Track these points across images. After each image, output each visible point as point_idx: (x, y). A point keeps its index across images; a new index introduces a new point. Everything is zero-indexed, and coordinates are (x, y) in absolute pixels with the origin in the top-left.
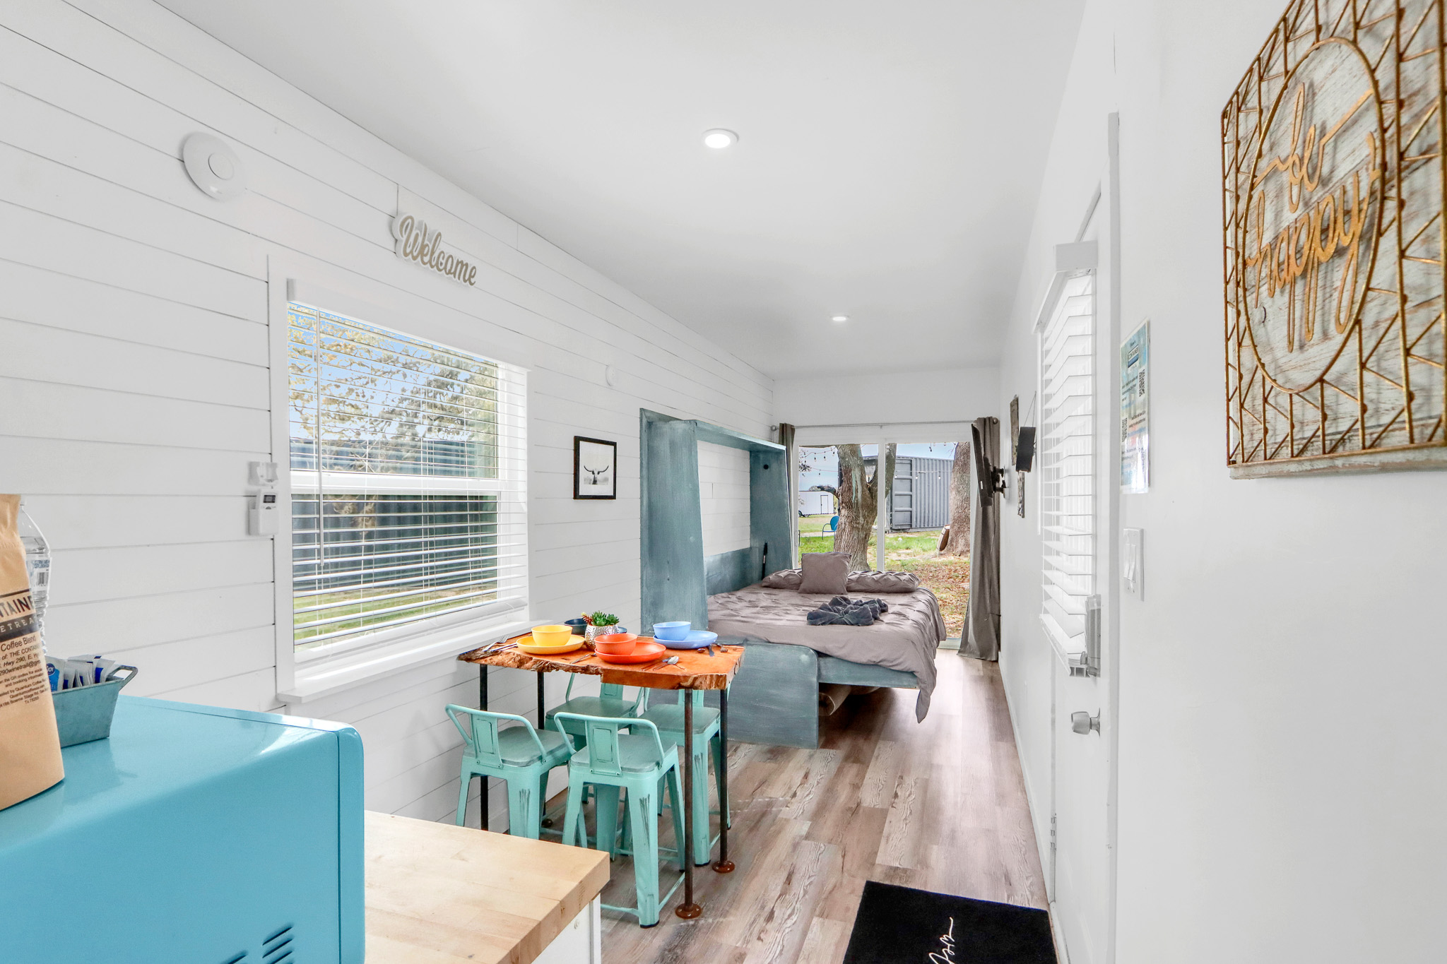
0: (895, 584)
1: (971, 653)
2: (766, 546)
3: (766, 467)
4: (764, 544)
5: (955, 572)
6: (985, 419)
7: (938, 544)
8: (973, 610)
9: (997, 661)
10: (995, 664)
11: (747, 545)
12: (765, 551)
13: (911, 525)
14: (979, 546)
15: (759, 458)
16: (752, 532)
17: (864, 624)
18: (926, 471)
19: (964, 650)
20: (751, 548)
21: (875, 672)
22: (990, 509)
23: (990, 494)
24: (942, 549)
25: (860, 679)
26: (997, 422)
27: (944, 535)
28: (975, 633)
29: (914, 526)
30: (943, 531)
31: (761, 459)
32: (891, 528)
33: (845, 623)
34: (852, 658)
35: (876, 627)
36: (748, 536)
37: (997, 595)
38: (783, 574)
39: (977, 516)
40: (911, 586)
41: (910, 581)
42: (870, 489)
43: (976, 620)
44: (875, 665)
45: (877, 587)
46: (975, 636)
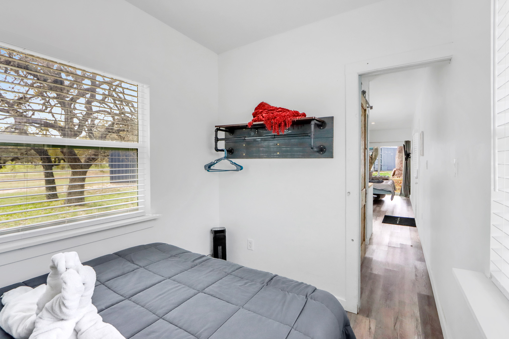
0: (384, 178)
1: (403, 195)
5: (398, 181)
6: (407, 141)
8: (403, 186)
9: (409, 197)
10: (409, 198)
13: (381, 169)
14: (405, 170)
17: (380, 183)
18: (387, 152)
19: (401, 195)
21: (383, 191)
22: (408, 161)
23: (407, 159)
24: (393, 176)
25: (379, 193)
26: (410, 142)
27: (394, 172)
28: (404, 190)
30: (394, 170)
32: (374, 170)
33: (375, 183)
34: (378, 189)
35: (382, 183)
37: (409, 182)
39: (404, 164)
40: (388, 178)
41: (387, 177)
42: (371, 158)
43: (404, 188)
44: (382, 190)
45: (379, 178)
46: (404, 191)
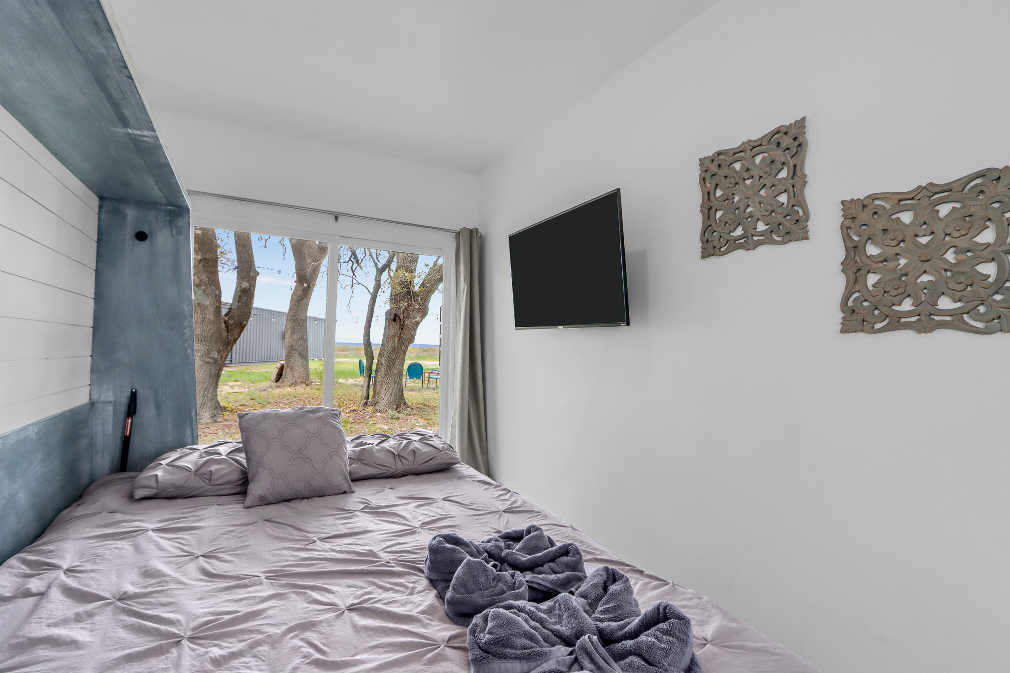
2: (133, 397)
3: (141, 236)
4: (127, 394)
7: (274, 376)
11: (81, 398)
12: (132, 408)
15: (125, 216)
16: (94, 370)
20: (92, 404)
24: (277, 380)
27: (279, 369)
29: (233, 362)
30: (278, 365)
31: (130, 217)
36: (85, 378)
38: (191, 460)
45: (400, 467)
